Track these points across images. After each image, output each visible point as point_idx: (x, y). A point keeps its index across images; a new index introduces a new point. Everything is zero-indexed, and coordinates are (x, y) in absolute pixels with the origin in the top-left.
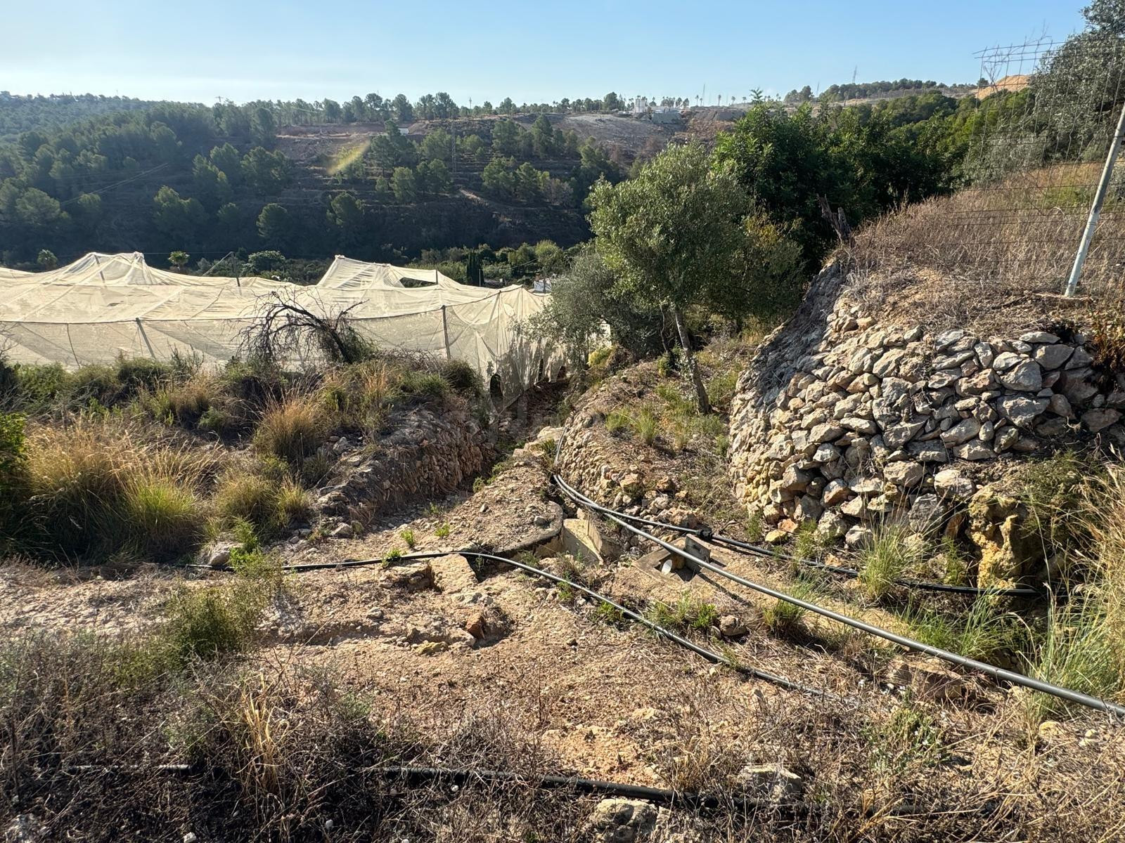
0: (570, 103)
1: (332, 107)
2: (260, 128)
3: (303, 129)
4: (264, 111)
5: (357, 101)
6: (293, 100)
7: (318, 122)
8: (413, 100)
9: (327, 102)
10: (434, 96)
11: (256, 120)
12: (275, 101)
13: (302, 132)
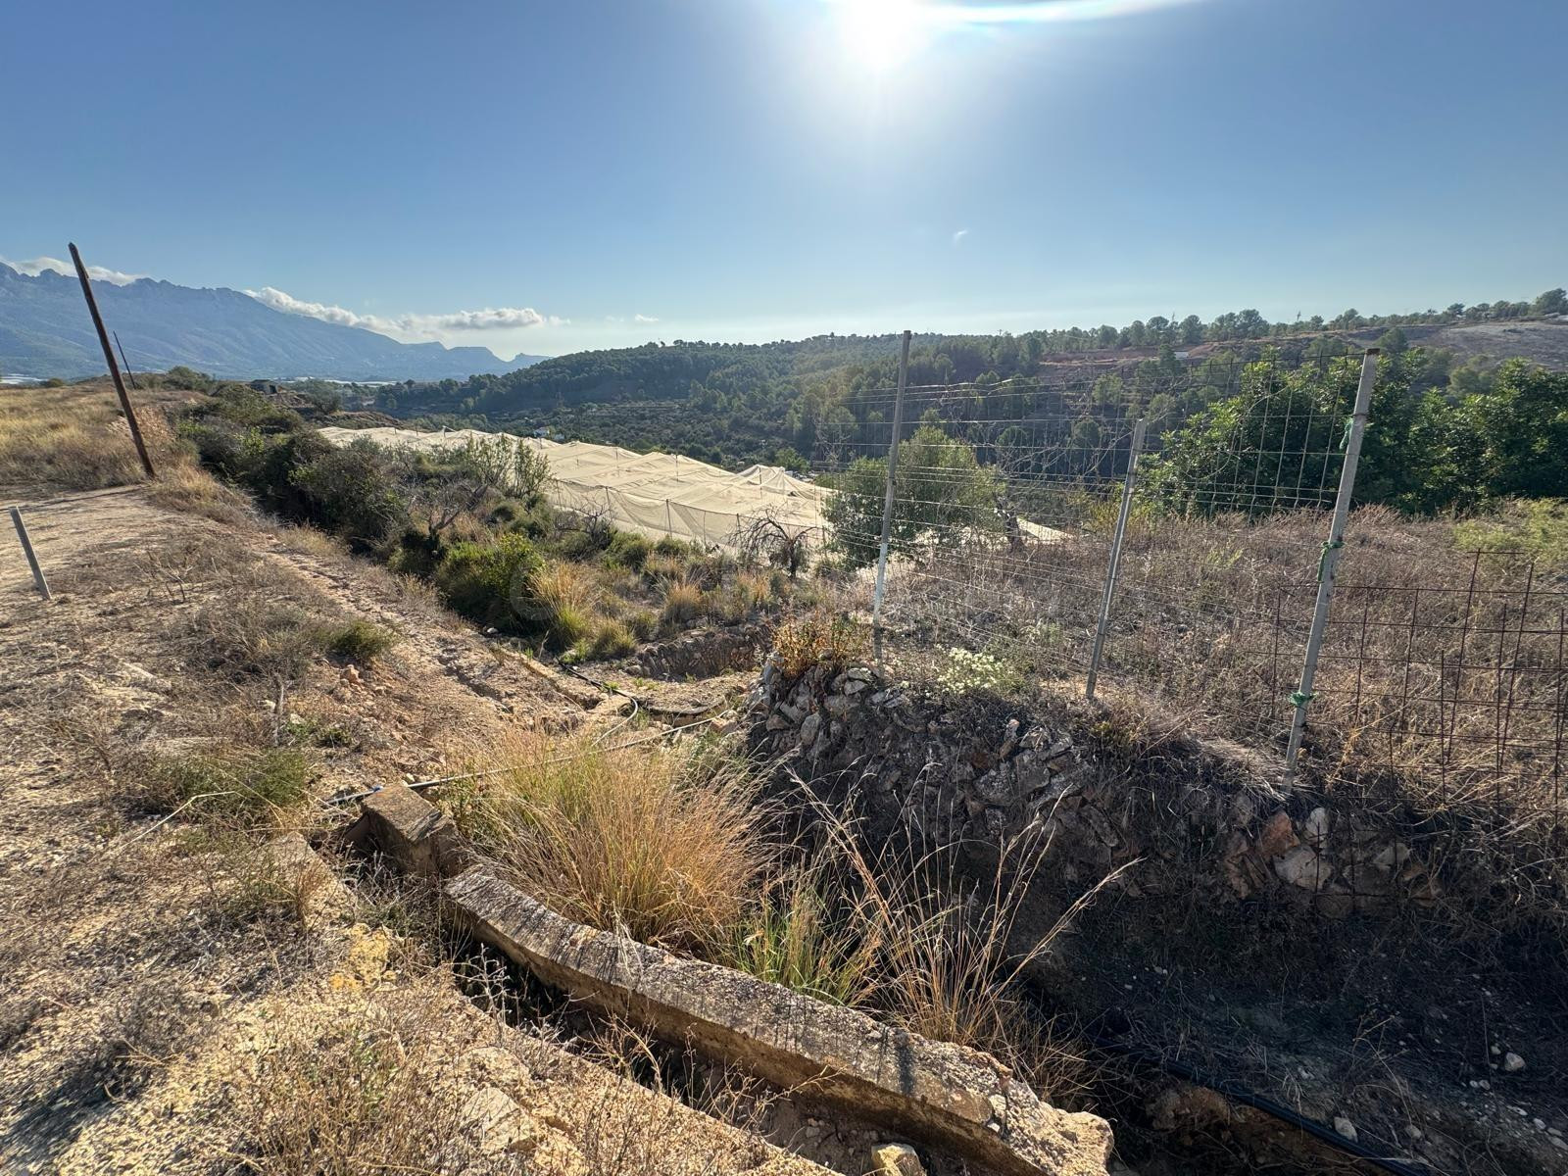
0: (1464, 309)
1: (1108, 334)
2: (1027, 356)
3: (1070, 356)
4: (1036, 341)
5: (1138, 326)
6: (1068, 329)
7: (1091, 348)
8: (1207, 319)
9: (1104, 327)
10: (1237, 314)
11: (1025, 347)
12: (1050, 331)
13: (1067, 359)
